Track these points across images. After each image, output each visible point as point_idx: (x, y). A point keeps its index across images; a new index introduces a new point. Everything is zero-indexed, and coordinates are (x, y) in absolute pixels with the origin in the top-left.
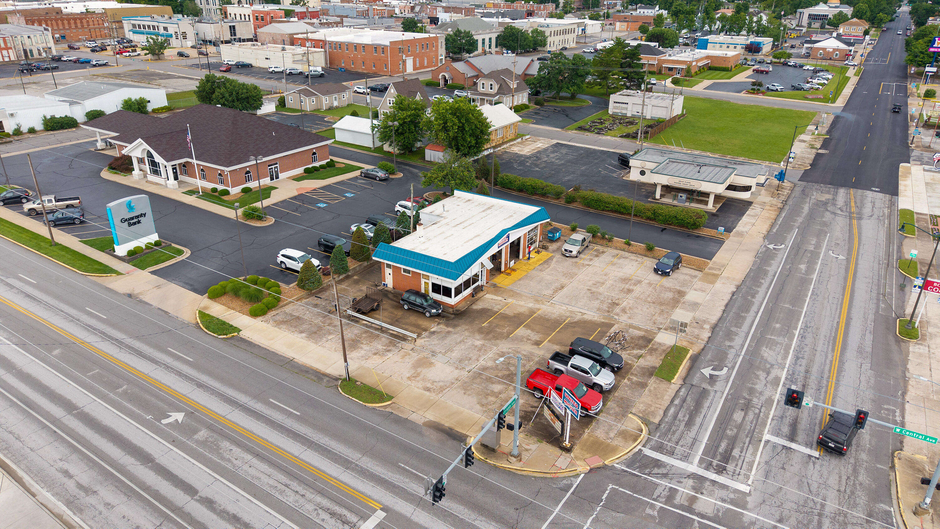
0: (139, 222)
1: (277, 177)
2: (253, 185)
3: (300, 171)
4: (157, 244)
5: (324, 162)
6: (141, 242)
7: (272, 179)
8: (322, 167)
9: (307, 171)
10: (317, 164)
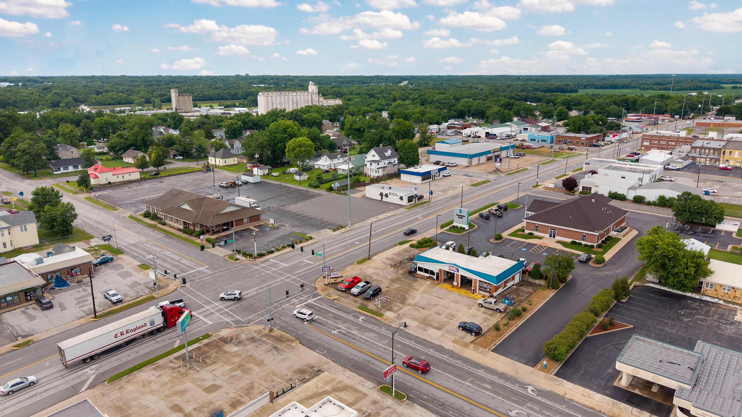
0: (462, 218)
1: (554, 237)
2: (536, 233)
3: (569, 240)
4: (464, 228)
5: (589, 244)
6: (459, 225)
7: (550, 236)
8: (586, 246)
9: (574, 243)
10: (583, 243)
